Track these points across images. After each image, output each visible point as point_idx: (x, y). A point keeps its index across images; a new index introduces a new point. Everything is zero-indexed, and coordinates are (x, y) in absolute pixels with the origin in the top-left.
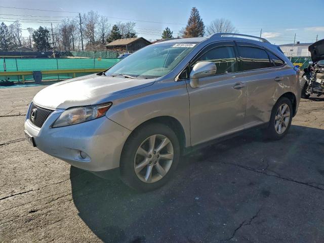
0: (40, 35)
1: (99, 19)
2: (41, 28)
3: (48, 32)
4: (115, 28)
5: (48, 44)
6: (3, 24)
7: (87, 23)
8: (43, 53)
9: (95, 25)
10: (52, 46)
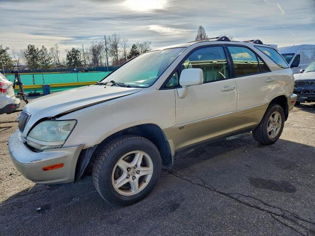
0: (73, 55)
1: (122, 40)
2: (73, 49)
3: (79, 52)
4: (134, 47)
5: (80, 62)
6: (43, 47)
7: (112, 43)
8: (75, 69)
9: (118, 45)
10: (83, 63)
